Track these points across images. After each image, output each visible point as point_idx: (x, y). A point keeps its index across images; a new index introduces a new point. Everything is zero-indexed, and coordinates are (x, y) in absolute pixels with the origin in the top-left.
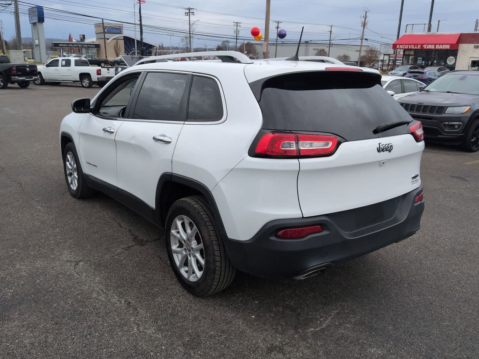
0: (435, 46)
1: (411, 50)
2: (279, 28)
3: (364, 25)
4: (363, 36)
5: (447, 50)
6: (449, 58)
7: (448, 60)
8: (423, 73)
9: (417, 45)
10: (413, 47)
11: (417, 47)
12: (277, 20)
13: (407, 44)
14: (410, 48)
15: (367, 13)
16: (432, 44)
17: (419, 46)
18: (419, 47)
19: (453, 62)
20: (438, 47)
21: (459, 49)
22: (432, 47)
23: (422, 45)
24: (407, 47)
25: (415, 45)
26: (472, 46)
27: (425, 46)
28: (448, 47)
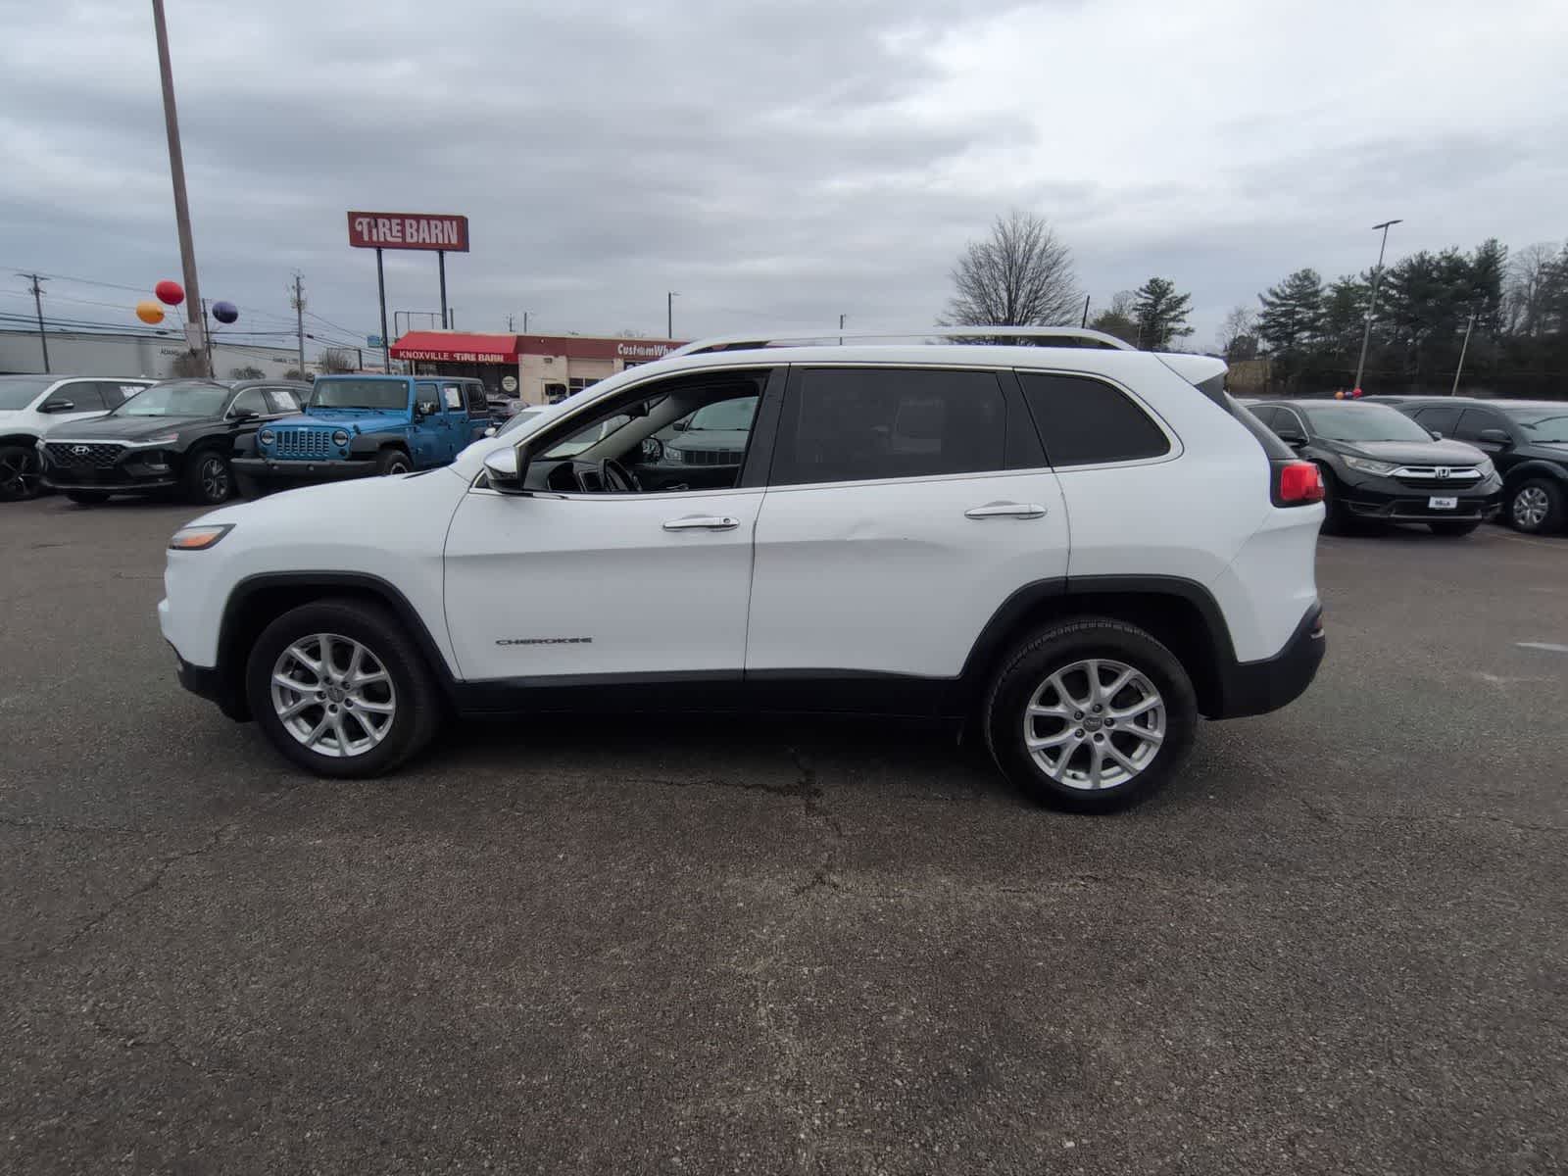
0: (477, 357)
1: (430, 361)
2: (41, 293)
3: (299, 305)
4: (300, 328)
5: (499, 365)
6: (507, 378)
7: (503, 382)
8: (504, 404)
9: (442, 353)
10: (433, 357)
11: (442, 356)
12: (31, 271)
13: (421, 351)
14: (428, 357)
15: (301, 281)
16: (470, 353)
17: (445, 355)
18: (446, 357)
19: (515, 386)
20: (481, 358)
21: (520, 362)
22: (473, 358)
23: (451, 353)
24: (421, 356)
25: (437, 352)
26: (540, 358)
27: (457, 356)
28: (500, 359)
